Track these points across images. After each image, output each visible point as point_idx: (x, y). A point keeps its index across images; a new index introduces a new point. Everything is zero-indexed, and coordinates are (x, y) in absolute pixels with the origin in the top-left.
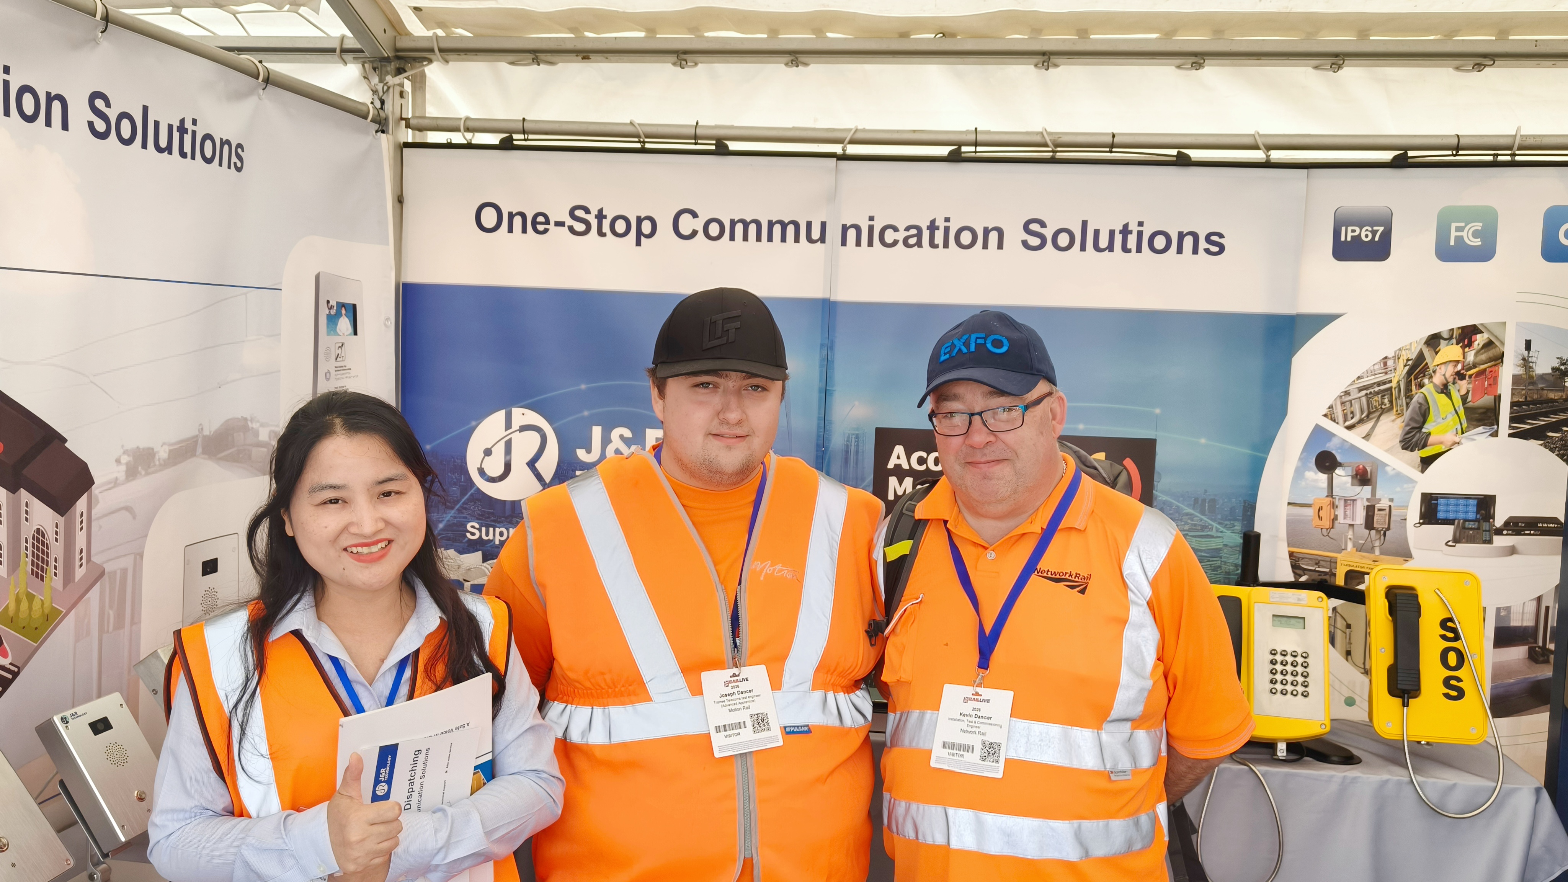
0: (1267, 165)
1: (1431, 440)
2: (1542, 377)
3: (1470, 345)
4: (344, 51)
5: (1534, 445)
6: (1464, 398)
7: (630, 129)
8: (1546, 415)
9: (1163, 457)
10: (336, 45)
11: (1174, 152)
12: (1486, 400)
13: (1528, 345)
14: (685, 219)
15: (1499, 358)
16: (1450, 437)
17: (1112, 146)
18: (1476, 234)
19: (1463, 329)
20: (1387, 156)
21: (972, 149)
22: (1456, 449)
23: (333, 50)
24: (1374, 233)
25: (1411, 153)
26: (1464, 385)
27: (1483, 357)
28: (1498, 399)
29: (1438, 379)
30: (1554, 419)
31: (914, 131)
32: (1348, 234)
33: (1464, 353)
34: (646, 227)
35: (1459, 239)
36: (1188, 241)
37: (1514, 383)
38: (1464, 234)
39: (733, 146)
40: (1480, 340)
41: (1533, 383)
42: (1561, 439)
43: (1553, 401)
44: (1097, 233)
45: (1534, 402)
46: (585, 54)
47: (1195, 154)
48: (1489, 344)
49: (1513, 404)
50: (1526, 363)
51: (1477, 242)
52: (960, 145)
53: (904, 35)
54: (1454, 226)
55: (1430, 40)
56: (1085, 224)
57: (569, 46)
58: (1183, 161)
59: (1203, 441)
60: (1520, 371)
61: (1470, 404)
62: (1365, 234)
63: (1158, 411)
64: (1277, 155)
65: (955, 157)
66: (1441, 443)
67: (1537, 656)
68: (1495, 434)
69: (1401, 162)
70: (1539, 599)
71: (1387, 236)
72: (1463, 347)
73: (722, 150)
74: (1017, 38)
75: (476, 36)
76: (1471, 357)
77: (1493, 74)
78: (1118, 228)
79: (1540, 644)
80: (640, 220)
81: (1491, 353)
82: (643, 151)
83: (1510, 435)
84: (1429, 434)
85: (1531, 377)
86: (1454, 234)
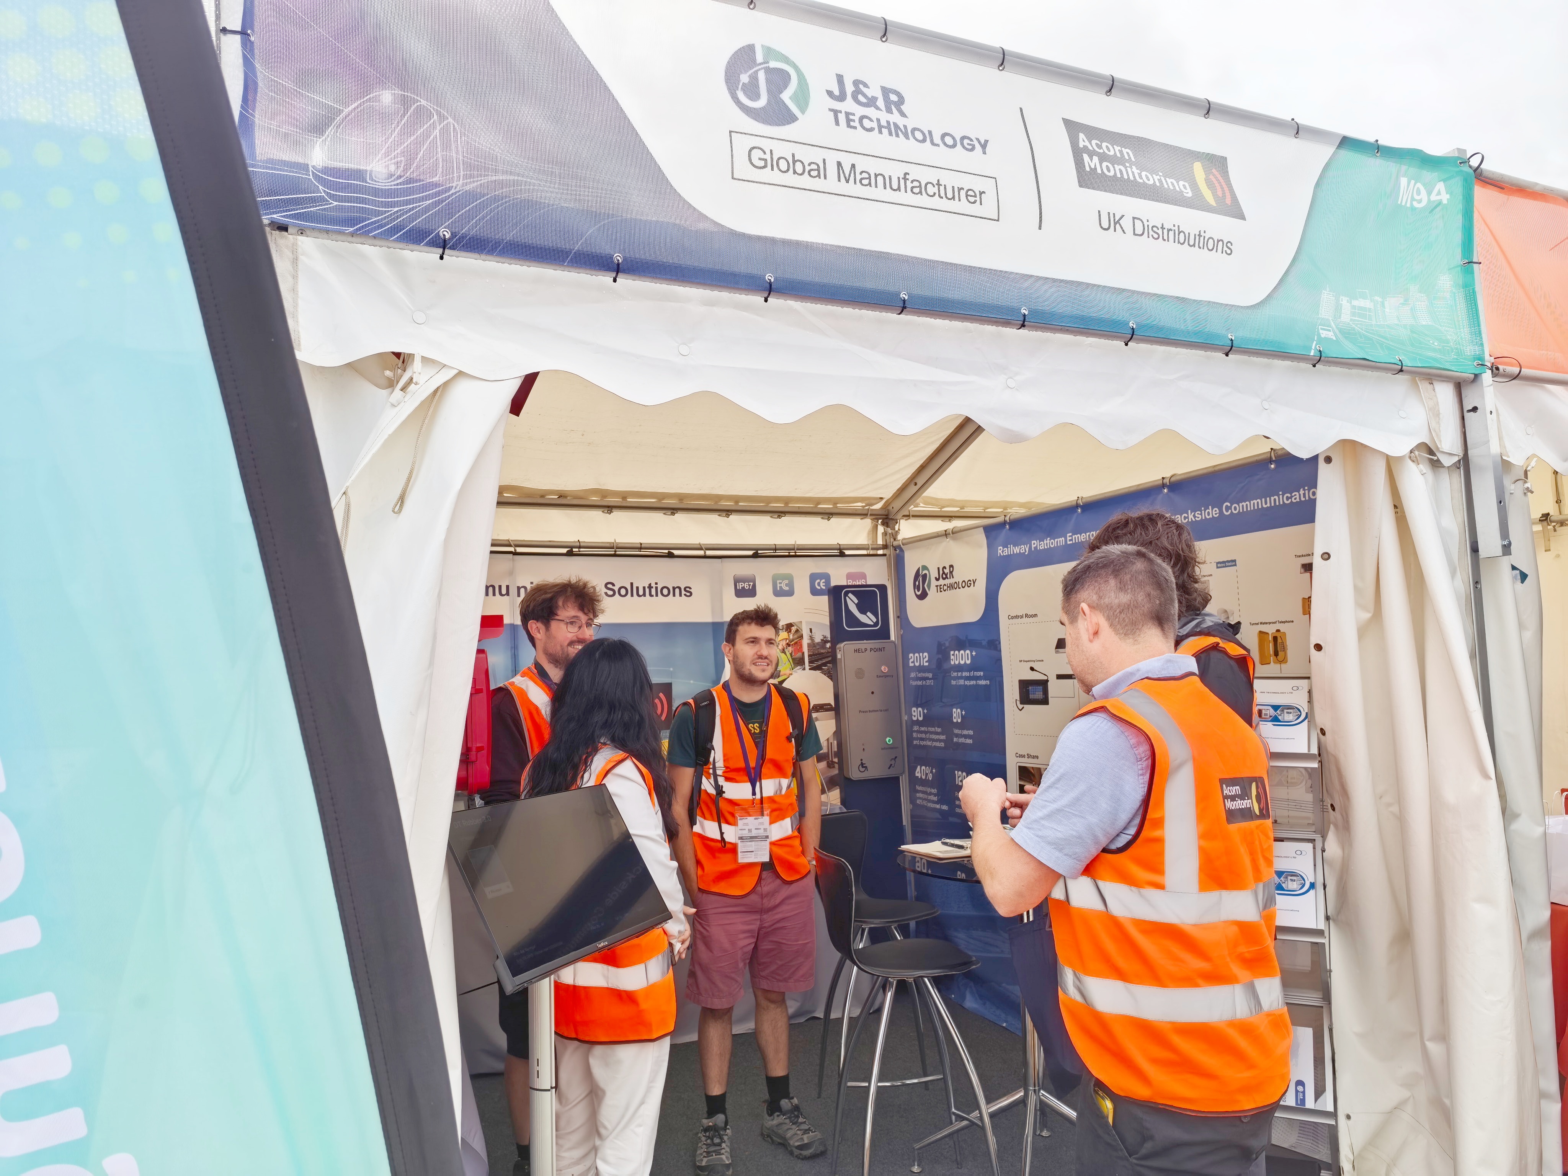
0: (705, 557)
1: (781, 674)
2: (818, 643)
3: (790, 631)
5: (818, 672)
6: (791, 654)
8: (821, 659)
9: (676, 690)
11: (666, 551)
12: (799, 655)
13: (811, 630)
15: (801, 637)
16: (788, 672)
17: (640, 548)
18: (786, 585)
19: (787, 625)
20: (750, 553)
21: (577, 550)
22: (791, 677)
24: (749, 585)
25: (759, 552)
26: (790, 649)
27: (796, 636)
28: (803, 653)
29: (780, 647)
30: (824, 661)
31: (550, 541)
32: (740, 586)
33: (789, 635)
35: (781, 587)
36: (677, 591)
37: (808, 647)
38: (782, 585)
40: (794, 629)
41: (815, 646)
42: (828, 670)
43: (823, 653)
44: (637, 588)
45: (816, 655)
47: (676, 552)
48: (797, 631)
49: (809, 656)
50: (811, 638)
51: (787, 588)
52: (572, 547)
53: (543, 496)
54: (778, 581)
55: (760, 505)
56: (632, 584)
58: (671, 555)
59: (692, 682)
60: (809, 641)
61: (793, 657)
62: (746, 586)
63: (671, 669)
64: (709, 553)
65: (570, 554)
66: (785, 675)
67: (830, 765)
68: (804, 669)
69: (756, 556)
70: (828, 740)
71: (754, 586)
72: (788, 633)
74: (595, 499)
76: (791, 637)
77: (786, 519)
78: (647, 586)
79: (831, 759)
81: (798, 634)
83: (810, 669)
84: (780, 671)
85: (814, 644)
86: (778, 585)
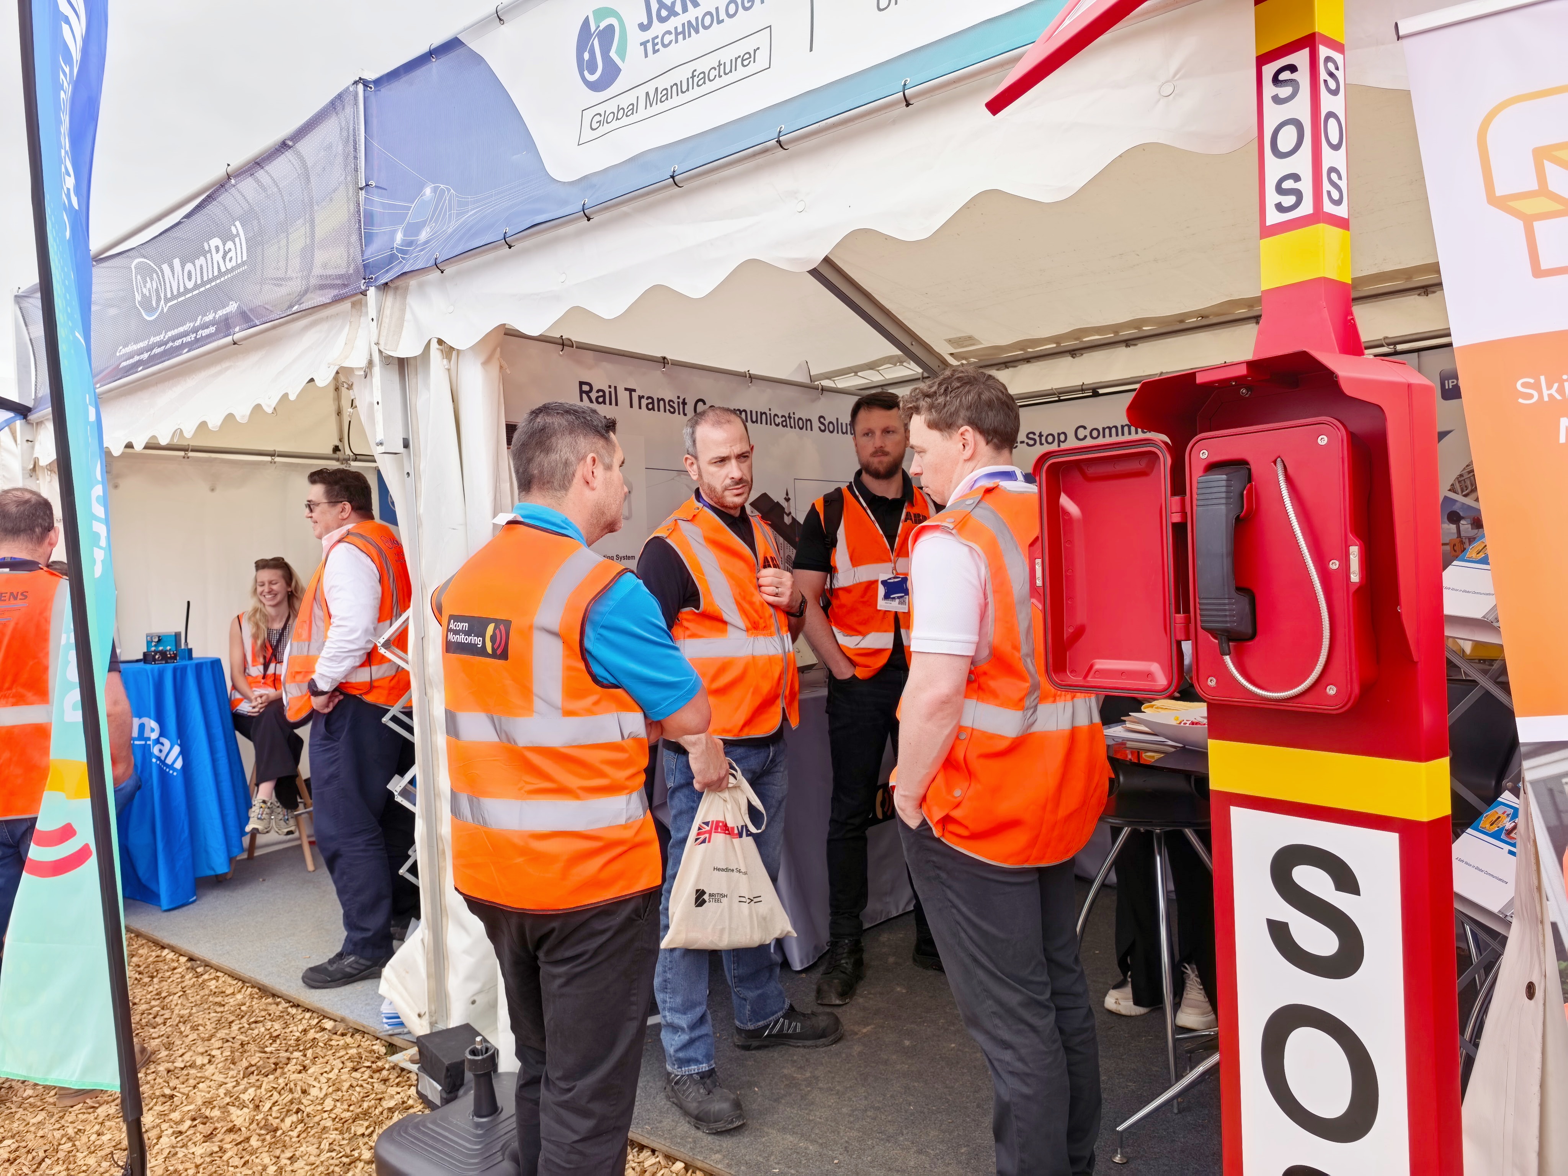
4: (923, 378)
7: (1051, 392)
10: (920, 376)
14: (1081, 430)
23: (918, 379)
34: (1062, 437)
39: (1101, 391)
46: (1028, 360)
53: (1182, 321)
57: (1020, 357)
64: (1400, 347)
73: (1095, 394)
74: (1242, 312)
75: (980, 360)
80: (1059, 435)
82: (1060, 401)
